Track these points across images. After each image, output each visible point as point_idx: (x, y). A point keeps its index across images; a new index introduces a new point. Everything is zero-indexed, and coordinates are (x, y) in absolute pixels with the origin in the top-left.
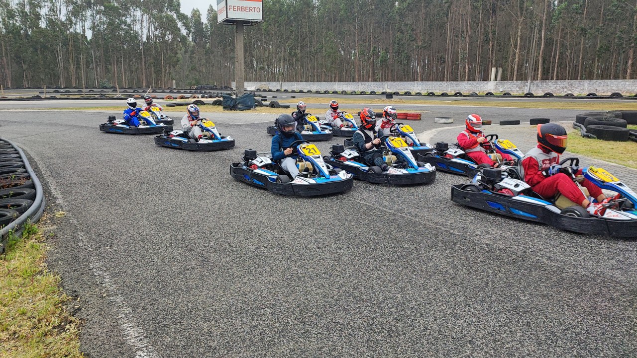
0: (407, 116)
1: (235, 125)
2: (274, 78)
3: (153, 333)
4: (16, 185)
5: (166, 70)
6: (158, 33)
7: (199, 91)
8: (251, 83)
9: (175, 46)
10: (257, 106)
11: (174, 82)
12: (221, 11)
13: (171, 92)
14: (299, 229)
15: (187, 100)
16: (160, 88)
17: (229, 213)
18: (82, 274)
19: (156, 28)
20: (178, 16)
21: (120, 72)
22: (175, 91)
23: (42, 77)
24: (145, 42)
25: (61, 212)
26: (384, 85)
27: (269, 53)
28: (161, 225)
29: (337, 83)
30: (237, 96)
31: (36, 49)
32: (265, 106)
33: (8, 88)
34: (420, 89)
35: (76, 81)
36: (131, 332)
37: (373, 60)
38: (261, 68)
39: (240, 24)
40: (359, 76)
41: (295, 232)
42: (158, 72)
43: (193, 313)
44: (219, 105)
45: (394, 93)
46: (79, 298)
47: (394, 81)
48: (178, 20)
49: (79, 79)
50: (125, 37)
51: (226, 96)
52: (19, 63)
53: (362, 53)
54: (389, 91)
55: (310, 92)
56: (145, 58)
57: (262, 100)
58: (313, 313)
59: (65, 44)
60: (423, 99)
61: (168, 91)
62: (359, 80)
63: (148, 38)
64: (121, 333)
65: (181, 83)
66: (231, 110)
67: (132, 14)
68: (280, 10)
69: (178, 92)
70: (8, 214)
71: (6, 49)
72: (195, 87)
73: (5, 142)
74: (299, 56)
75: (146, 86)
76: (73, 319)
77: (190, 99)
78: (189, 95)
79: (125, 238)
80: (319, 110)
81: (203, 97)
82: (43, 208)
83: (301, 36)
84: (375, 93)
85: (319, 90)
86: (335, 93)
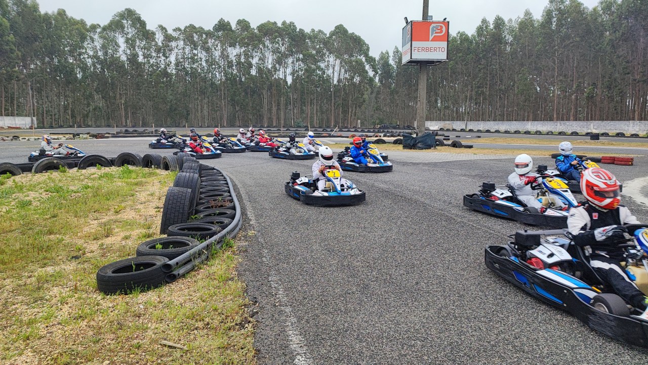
0: (614, 160)
2: (459, 117)
3: (312, 343)
4: (222, 206)
5: (352, 110)
6: (347, 76)
7: (382, 130)
8: (434, 122)
9: (362, 87)
10: (438, 145)
11: (359, 121)
12: (406, 53)
13: (356, 131)
14: (463, 270)
16: (346, 127)
17: (394, 247)
18: (262, 284)
19: (346, 71)
20: (366, 60)
21: (312, 113)
22: (360, 130)
23: (251, 117)
24: (335, 85)
25: (253, 232)
26: (590, 125)
27: (455, 92)
28: (330, 251)
29: (530, 123)
30: (417, 135)
31: (247, 93)
32: (446, 145)
33: (224, 127)
34: (637, 130)
35: (276, 121)
36: (294, 339)
37: (577, 96)
38: (447, 108)
39: (423, 64)
40: (558, 114)
41: (458, 272)
42: (345, 112)
43: (348, 333)
44: (399, 144)
45: (603, 134)
46: (257, 304)
47: (603, 120)
48: (366, 63)
49: (278, 119)
50: (319, 80)
51: (407, 135)
52: (233, 105)
53: (564, 91)
54: (595, 131)
55: (497, 131)
56: (335, 99)
57: (444, 139)
58: (465, 354)
59: (270, 88)
60: (640, 141)
61: (353, 130)
62: (558, 119)
63: (339, 81)
64: (286, 338)
65: (365, 122)
66: (411, 149)
67: (326, 60)
68: (469, 49)
69: (362, 131)
70: (214, 229)
71: (225, 94)
72: (379, 126)
73: (218, 171)
74: (487, 94)
75: (334, 125)
76: (251, 319)
77: (373, 138)
78: (372, 134)
79: (299, 258)
80: (506, 151)
81: (385, 136)
82: (239, 226)
83: (490, 74)
84: (577, 133)
85: (509, 130)
86: (527, 133)
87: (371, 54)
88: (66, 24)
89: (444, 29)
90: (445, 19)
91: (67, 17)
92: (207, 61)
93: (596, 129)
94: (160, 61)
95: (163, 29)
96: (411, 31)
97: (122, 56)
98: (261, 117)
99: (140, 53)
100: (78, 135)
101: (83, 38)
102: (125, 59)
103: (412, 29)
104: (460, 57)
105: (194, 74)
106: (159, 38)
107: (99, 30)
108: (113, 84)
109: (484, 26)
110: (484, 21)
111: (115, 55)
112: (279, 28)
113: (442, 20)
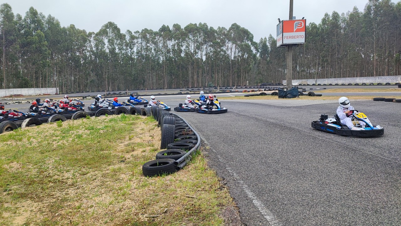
1: (287, 107)
2: (311, 76)
4: (188, 134)
5: (243, 75)
6: (240, 54)
7: (262, 87)
8: (295, 80)
9: (249, 61)
10: (299, 95)
11: (248, 82)
12: (279, 40)
13: (246, 88)
15: (256, 92)
16: (240, 86)
19: (239, 52)
20: (251, 44)
21: (218, 78)
22: (248, 87)
23: (181, 82)
24: (232, 60)
25: (208, 147)
26: (398, 78)
27: (308, 60)
29: (358, 78)
30: (287, 89)
31: (179, 68)
32: (305, 95)
35: (197, 84)
37: (389, 60)
38: (303, 71)
39: (290, 46)
40: (377, 72)
42: (239, 77)
44: (275, 95)
48: (251, 46)
49: (198, 82)
50: (223, 58)
51: (280, 89)
52: (171, 76)
53: (379, 56)
55: (337, 85)
56: (232, 69)
57: (303, 91)
59: (193, 64)
61: (244, 87)
62: (376, 75)
63: (235, 57)
65: (251, 82)
66: (283, 98)
67: (227, 45)
68: (317, 33)
69: (250, 88)
71: (166, 69)
72: (260, 84)
73: (175, 115)
74: (329, 61)
75: (232, 85)
77: (257, 92)
78: (257, 89)
81: (265, 90)
83: (331, 48)
84: (390, 84)
85: (344, 83)
86: (357, 84)
87: (254, 40)
88: (75, 33)
89: (303, 24)
91: (75, 29)
92: (155, 50)
94: (128, 51)
95: (129, 32)
97: (106, 50)
98: (187, 82)
99: (117, 47)
100: (86, 97)
101: (85, 41)
102: (108, 51)
103: (283, 25)
104: (311, 39)
105: (147, 58)
106: (128, 38)
107: (93, 36)
108: (101, 66)
109: (327, 18)
110: (326, 15)
111: (102, 50)
112: (198, 27)
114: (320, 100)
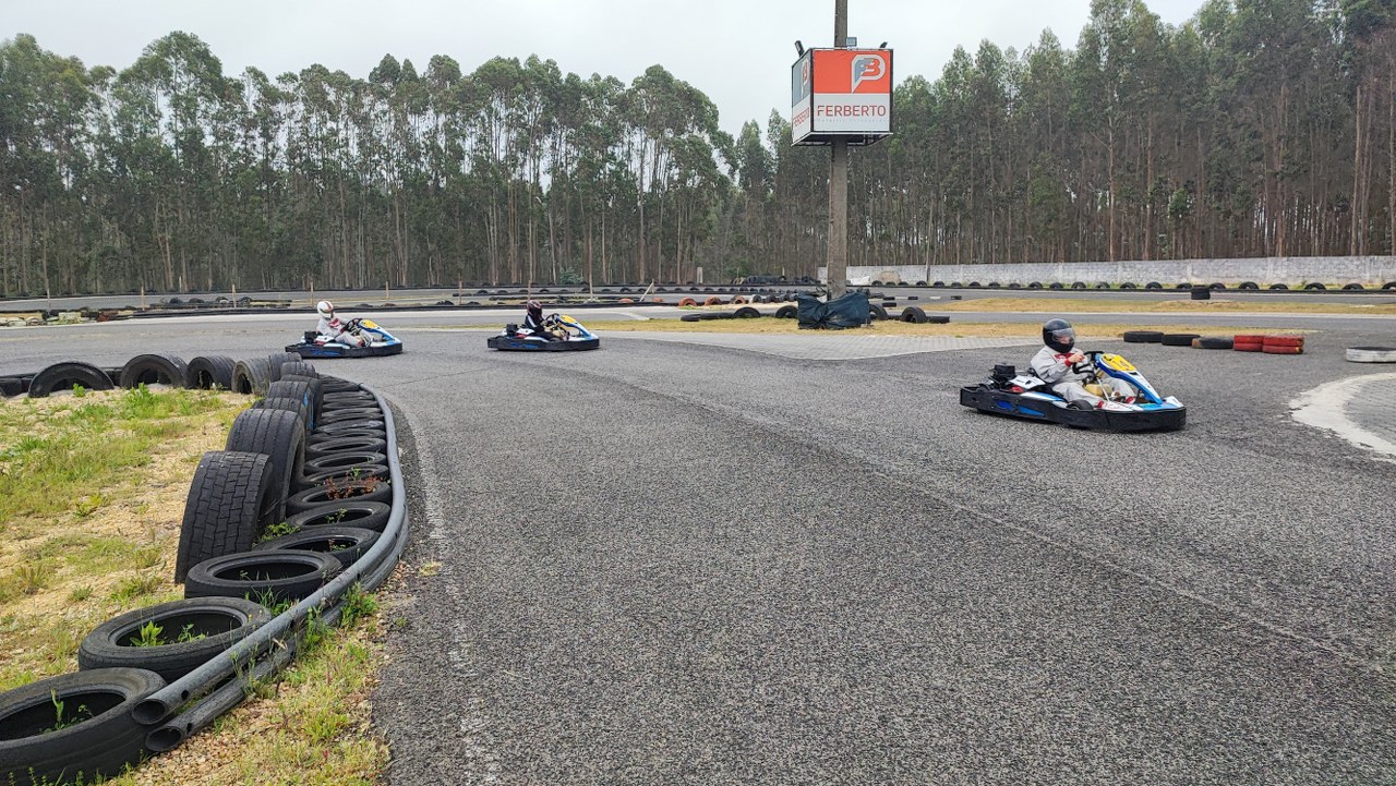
0: (1261, 343)
1: (825, 361)
2: (911, 257)
4: (358, 492)
5: (685, 247)
6: (672, 173)
7: (749, 288)
8: (860, 269)
9: (706, 197)
10: (873, 318)
11: (700, 270)
12: (800, 119)
13: (694, 291)
15: (724, 307)
16: (672, 284)
19: (669, 166)
20: (712, 139)
21: (597, 255)
22: (702, 289)
23: (461, 265)
24: (647, 193)
26: (1184, 267)
27: (902, 204)
29: (1061, 266)
30: (829, 297)
31: (450, 214)
32: (891, 318)
33: (401, 287)
34: (1283, 276)
35: (518, 272)
37: (1152, 210)
38: (885, 238)
39: (839, 143)
40: (1117, 248)
42: (670, 252)
44: (789, 317)
45: (1213, 286)
47: (1209, 257)
48: (713, 146)
49: (523, 268)
50: (611, 184)
51: (805, 297)
52: (422, 241)
53: (1127, 195)
54: (1195, 281)
55: (994, 286)
56: (646, 223)
57: (885, 305)
59: (503, 201)
60: (1290, 300)
61: (688, 288)
62: (1117, 258)
63: (655, 184)
65: (713, 272)
66: (816, 328)
67: (626, 140)
68: (929, 112)
69: (708, 291)
71: (402, 216)
72: (742, 279)
73: (368, 393)
74: (970, 206)
75: (645, 280)
77: (730, 306)
78: (729, 297)
81: (756, 300)
83: (975, 165)
84: (1160, 286)
85: (1018, 282)
86: (1057, 287)
87: (722, 127)
88: (37, 69)
89: (882, 67)
90: (884, 45)
91: (39, 54)
92: (361, 145)
93: (1197, 276)
94: (254, 146)
95: (257, 75)
96: (812, 71)
97: (165, 137)
98: (485, 264)
99: (207, 130)
100: (55, 313)
101: (79, 100)
102: (172, 142)
103: (812, 67)
104: (912, 131)
105: (330, 173)
106: (251, 95)
107: (112, 80)
108: (144, 198)
109: (961, 64)
110: (959, 54)
111: (149, 135)
112: (521, 72)
113: (878, 47)
114: (944, 338)
